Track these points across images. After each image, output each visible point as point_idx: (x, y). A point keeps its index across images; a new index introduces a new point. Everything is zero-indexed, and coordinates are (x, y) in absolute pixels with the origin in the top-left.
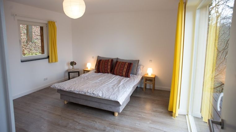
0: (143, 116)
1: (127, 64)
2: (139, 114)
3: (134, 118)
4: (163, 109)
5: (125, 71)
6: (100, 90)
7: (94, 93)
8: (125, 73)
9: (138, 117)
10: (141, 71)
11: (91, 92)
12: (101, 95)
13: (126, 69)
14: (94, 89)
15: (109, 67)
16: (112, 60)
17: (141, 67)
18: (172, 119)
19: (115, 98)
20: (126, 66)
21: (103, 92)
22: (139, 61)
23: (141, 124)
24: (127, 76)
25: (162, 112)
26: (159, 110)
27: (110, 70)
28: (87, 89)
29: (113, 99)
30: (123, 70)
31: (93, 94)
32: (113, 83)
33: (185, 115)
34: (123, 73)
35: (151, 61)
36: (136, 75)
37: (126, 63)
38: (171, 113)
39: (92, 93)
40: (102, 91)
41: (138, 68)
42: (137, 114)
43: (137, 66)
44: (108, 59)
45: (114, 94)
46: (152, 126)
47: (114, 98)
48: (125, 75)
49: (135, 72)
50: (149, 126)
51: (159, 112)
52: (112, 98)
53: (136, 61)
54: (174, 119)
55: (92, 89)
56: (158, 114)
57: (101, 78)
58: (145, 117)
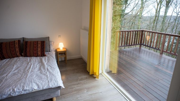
0: (77, 88)
1: (40, 42)
2: (73, 88)
3: (72, 93)
4: (85, 75)
5: (40, 50)
6: (31, 82)
7: (25, 88)
8: (40, 52)
9: (75, 91)
10: (53, 47)
11: (19, 89)
12: (37, 87)
13: (40, 48)
14: (22, 85)
15: (17, 50)
16: (19, 41)
17: (52, 43)
18: (96, 80)
19: (56, 84)
20: (39, 45)
21: (36, 83)
22: (49, 37)
23: (82, 96)
24: (43, 55)
25: (86, 78)
26: (84, 77)
27: (19, 53)
28: (11, 88)
29: (54, 86)
30: (37, 50)
31: (25, 90)
32: (36, 67)
33: (101, 74)
34: (38, 52)
35: (59, 36)
36: (50, 52)
37: (38, 41)
38: (93, 76)
39: (23, 90)
40: (34, 82)
41: (50, 44)
42: (71, 88)
43: (49, 43)
44: (13, 40)
45: (51, 80)
46: (90, 93)
47: (54, 84)
48: (40, 55)
49: (49, 49)
50: (89, 94)
51: (85, 79)
52: (52, 85)
53: (46, 38)
54: (98, 80)
55: (19, 86)
56: (85, 80)
57: (15, 66)
58: (78, 88)
